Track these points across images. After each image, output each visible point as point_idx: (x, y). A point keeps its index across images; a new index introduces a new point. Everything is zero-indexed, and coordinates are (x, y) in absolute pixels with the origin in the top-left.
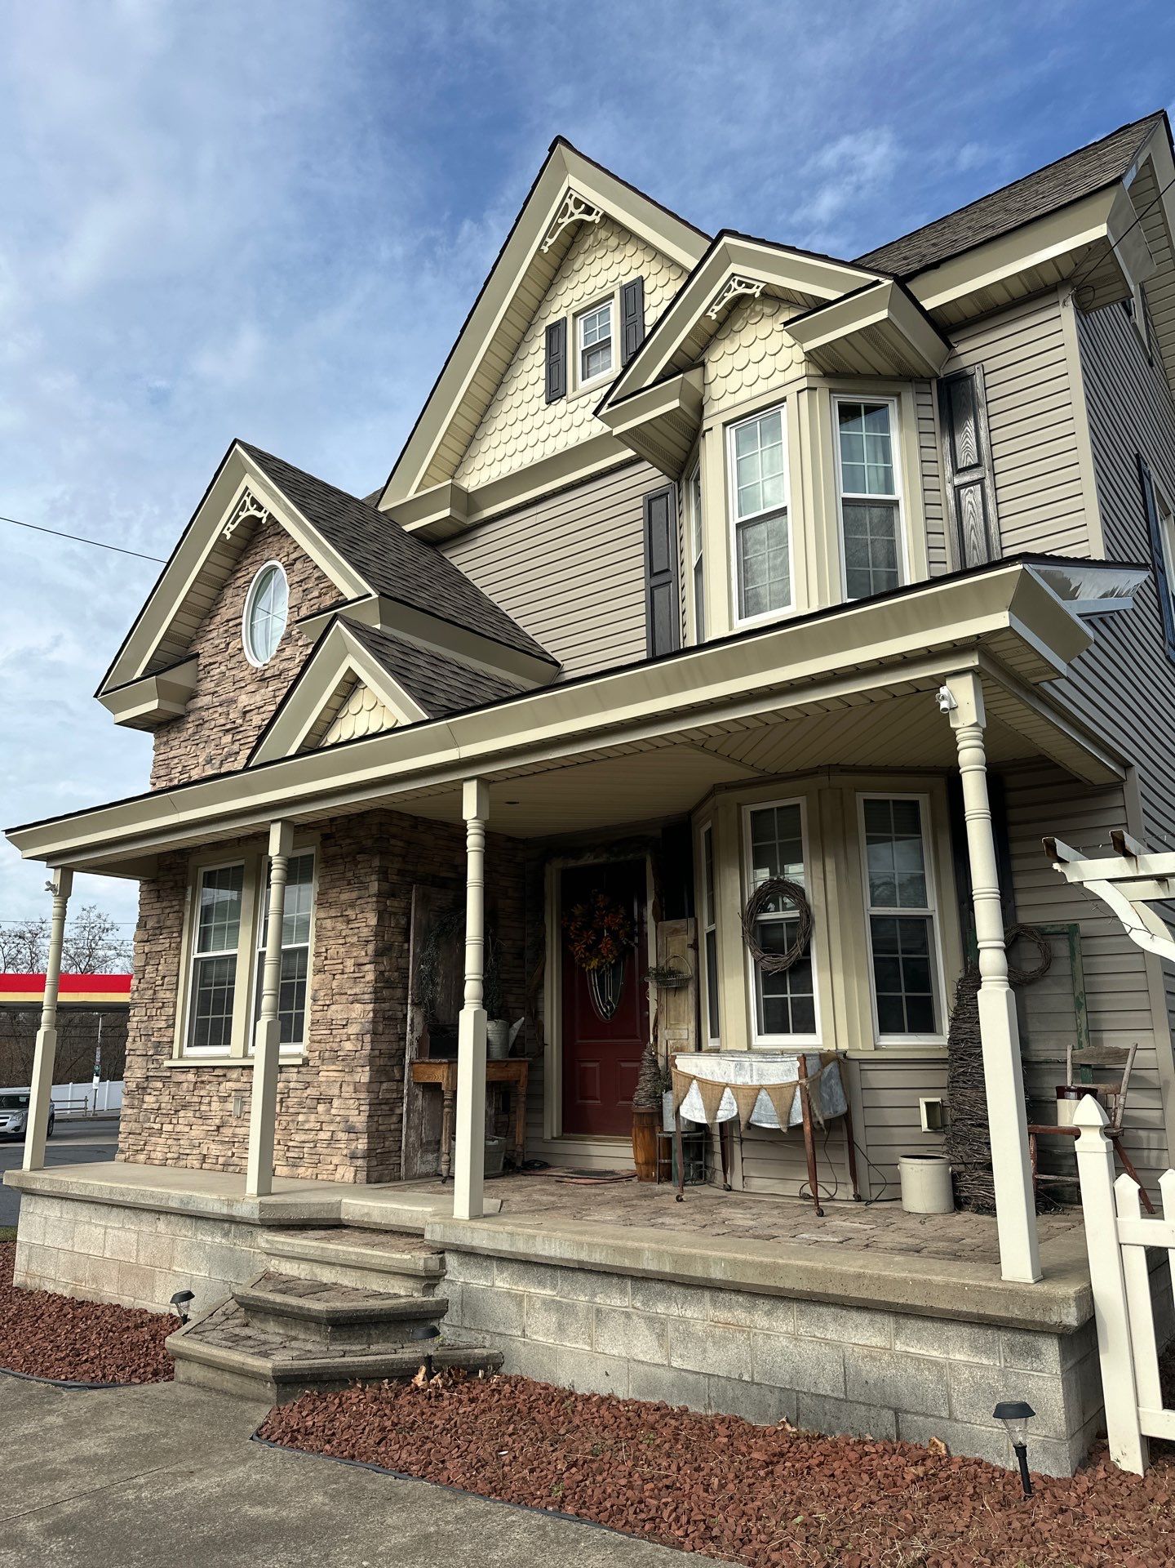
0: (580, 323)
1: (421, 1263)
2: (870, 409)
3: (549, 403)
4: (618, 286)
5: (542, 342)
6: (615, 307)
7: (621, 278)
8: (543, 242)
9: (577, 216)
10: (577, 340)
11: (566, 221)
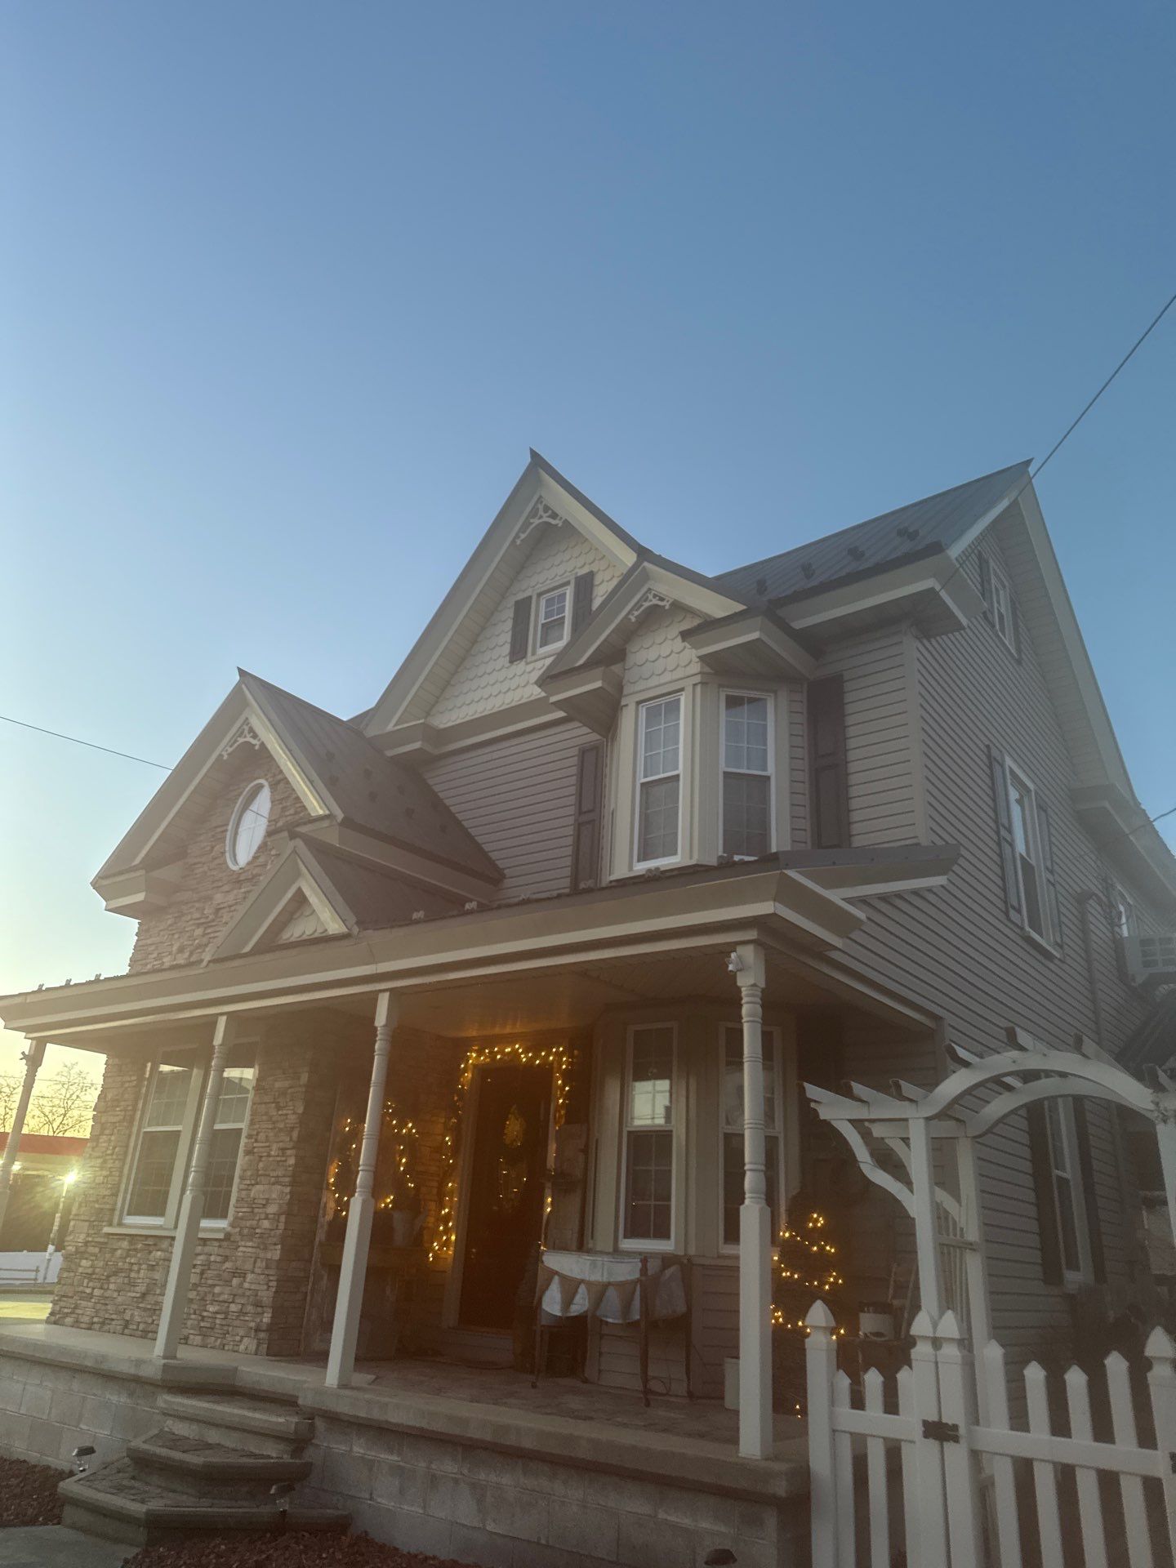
0: (543, 603)
1: (293, 1426)
2: (751, 701)
3: (511, 662)
4: (574, 577)
5: (511, 613)
6: (569, 592)
7: (577, 570)
8: (517, 536)
9: (545, 519)
10: (539, 616)
11: (536, 521)
